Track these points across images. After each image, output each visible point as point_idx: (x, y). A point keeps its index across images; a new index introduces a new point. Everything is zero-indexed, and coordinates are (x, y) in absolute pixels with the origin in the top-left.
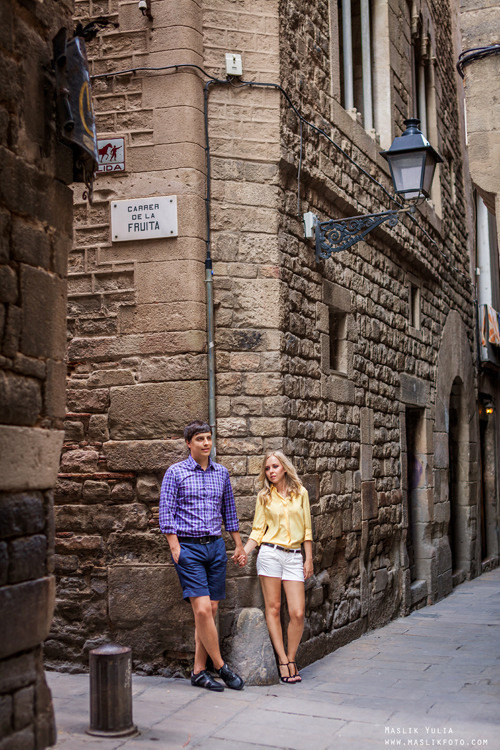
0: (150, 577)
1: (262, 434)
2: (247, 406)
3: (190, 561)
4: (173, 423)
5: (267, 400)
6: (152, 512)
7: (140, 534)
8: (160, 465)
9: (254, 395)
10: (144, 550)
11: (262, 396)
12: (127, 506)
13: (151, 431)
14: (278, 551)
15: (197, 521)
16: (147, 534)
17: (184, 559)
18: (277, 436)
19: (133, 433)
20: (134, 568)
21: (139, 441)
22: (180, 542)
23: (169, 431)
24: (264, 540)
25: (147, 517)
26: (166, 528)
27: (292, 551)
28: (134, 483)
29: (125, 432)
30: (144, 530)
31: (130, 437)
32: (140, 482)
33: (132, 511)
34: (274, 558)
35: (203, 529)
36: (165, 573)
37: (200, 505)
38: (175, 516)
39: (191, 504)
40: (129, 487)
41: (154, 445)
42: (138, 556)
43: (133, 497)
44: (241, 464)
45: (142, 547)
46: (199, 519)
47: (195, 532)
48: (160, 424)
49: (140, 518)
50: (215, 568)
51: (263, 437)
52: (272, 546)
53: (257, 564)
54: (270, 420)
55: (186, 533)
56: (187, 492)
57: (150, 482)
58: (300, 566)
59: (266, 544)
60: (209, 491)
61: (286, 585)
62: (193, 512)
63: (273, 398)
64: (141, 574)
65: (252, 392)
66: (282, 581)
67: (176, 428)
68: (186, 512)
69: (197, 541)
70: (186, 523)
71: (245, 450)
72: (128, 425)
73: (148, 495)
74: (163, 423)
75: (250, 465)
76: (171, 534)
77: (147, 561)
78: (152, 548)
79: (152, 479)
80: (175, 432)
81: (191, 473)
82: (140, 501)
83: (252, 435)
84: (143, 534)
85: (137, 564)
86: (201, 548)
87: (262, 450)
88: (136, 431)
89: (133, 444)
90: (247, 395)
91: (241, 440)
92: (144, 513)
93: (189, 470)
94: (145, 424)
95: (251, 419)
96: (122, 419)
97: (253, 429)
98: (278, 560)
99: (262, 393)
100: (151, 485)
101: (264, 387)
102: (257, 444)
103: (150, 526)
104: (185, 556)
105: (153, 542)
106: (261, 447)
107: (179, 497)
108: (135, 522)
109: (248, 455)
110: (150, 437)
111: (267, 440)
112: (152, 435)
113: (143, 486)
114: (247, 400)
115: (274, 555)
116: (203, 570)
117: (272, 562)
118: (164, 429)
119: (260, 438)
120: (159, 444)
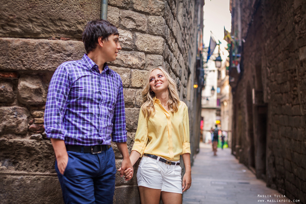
0: (27, 187)
1: (146, 50)
2: (134, 21)
3: (78, 173)
4: (63, 23)
5: (151, 18)
6: (34, 117)
7: (18, 139)
8: (47, 66)
9: (140, 12)
10: (22, 157)
11: (147, 14)
12: (6, 108)
13: (38, 30)
14: (160, 163)
15: (89, 127)
16: (27, 140)
17: (71, 170)
18: (158, 54)
19: (17, 29)
20: (9, 177)
21: (24, 40)
22: (67, 150)
23: (58, 32)
24: (146, 152)
25: (27, 122)
26: (53, 132)
27: (174, 164)
28: (15, 85)
29: (8, 28)
30: (23, 135)
31: (14, 34)
32: (22, 83)
33: (11, 114)
34: (156, 170)
35: (96, 137)
36: (45, 183)
37: (94, 109)
38: (64, 120)
39: (84, 107)
40: (9, 89)
41: (41, 44)
42: (14, 163)
43: (13, 99)
44: (125, 75)
45: (19, 154)
46: (91, 124)
47: (87, 139)
48: (49, 23)
49: (19, 123)
50: (106, 181)
51: (147, 53)
52: (155, 157)
53: (138, 174)
54: (153, 38)
55: (76, 141)
56: (81, 93)
57: (33, 84)
58: (179, 178)
59: (148, 155)
60: (104, 96)
61: (165, 197)
62: (85, 117)
63: (157, 17)
64: (17, 183)
65: (139, 8)
66: (162, 193)
67: (66, 28)
68: (77, 116)
69: (87, 150)
70: (76, 128)
71: (130, 63)
72: (12, 21)
73: (30, 98)
74: (52, 21)
75: (133, 78)
76: (59, 139)
77: (25, 169)
78: (31, 155)
79: (36, 81)
80: (66, 32)
81: (87, 73)
82: (20, 104)
83: (136, 49)
84: (22, 140)
85: (13, 172)
86: (93, 159)
87: (144, 65)
88: (21, 28)
89: (17, 42)
90: (135, 10)
91: (126, 53)
92: (25, 117)
93: (84, 70)
94: (32, 21)
95: (137, 34)
96: (6, 14)
97: (138, 44)
98: (160, 172)
99: (148, 10)
100: (34, 87)
101: (150, 6)
102: (140, 59)
103: (29, 131)
104: (73, 167)
105: (33, 149)
106: (143, 62)
107: (70, 98)
108: (13, 127)
109: (131, 68)
110: (36, 36)
111: (148, 56)
112: (39, 33)
113: (26, 88)
114: (135, 15)
115: (157, 167)
116: (91, 184)
117: (154, 174)
118: (53, 28)
119: (143, 54)
120: (47, 44)
